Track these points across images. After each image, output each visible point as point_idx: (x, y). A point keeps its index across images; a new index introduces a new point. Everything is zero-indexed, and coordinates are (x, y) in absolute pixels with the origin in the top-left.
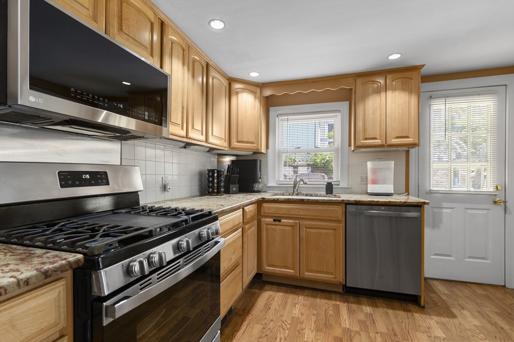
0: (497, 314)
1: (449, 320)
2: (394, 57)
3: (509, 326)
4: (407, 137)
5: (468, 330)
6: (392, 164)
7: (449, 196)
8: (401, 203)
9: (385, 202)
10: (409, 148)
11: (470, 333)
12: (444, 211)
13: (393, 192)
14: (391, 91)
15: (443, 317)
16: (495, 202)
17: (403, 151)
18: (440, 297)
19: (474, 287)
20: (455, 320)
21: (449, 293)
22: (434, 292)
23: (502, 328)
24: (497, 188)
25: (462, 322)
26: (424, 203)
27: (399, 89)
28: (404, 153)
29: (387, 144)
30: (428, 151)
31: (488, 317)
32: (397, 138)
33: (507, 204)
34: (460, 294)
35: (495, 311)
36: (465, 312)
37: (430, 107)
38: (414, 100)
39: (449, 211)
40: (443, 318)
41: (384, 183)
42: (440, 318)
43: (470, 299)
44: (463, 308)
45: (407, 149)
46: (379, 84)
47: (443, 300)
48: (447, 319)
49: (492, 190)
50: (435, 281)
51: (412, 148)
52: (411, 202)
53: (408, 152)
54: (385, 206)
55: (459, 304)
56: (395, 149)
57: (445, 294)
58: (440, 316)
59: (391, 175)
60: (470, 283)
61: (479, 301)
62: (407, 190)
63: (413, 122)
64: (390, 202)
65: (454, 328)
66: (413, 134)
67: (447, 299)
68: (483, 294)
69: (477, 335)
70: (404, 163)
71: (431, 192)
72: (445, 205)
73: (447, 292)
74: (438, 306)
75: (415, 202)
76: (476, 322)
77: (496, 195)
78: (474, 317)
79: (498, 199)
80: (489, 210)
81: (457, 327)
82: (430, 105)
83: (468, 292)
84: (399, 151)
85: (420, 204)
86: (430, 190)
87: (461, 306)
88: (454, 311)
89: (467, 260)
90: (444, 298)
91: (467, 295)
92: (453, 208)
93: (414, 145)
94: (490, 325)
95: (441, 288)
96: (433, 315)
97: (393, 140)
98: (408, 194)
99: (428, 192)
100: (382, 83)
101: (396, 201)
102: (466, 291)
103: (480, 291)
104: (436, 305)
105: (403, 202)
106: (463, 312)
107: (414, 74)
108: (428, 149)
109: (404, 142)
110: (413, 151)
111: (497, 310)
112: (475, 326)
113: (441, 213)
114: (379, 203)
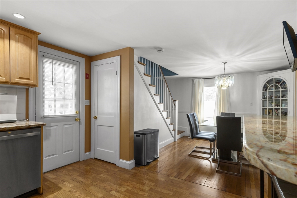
0: (79, 176)
1: (58, 193)
2: (19, 16)
3: (84, 179)
4: (29, 79)
5: (68, 192)
6: (16, 97)
7: (55, 119)
8: (26, 127)
9: (12, 127)
10: (29, 87)
11: (69, 193)
12: (52, 128)
13: (16, 119)
14: (14, 41)
15: (55, 192)
16: (76, 120)
17: (24, 88)
18: (51, 182)
19: (67, 167)
20: (62, 191)
21: (56, 177)
22: (48, 180)
23: (82, 181)
24: (77, 113)
25: (65, 189)
26: (43, 125)
27: (21, 42)
28: (25, 90)
29: (11, 82)
30: (42, 90)
31: (75, 180)
32: (20, 78)
33: (81, 120)
34: (61, 174)
35: (78, 175)
36: (66, 183)
37: (43, 62)
38: (33, 54)
39: (55, 127)
40: (55, 194)
41: (8, 113)
42: (53, 195)
43: (66, 175)
44: (64, 182)
45: (27, 87)
46: (3, 31)
47: (53, 183)
48: (57, 192)
49: (75, 114)
50: (47, 173)
51: (32, 87)
52: (34, 125)
53: (27, 90)
54: (11, 131)
55: (62, 180)
56: (17, 86)
57: (53, 179)
58: (53, 193)
59: (14, 106)
60: (65, 166)
61: (70, 174)
62: (27, 117)
63: (32, 69)
64: (17, 127)
65: (61, 195)
66: (33, 77)
67: (55, 181)
68: (72, 169)
69: (73, 192)
70: (25, 97)
71: (44, 117)
72: (52, 124)
73: (54, 177)
74: (51, 188)
75: (36, 125)
76: (71, 185)
77: (76, 116)
78: (70, 183)
79: (77, 118)
80: (73, 124)
81: (63, 194)
82: (43, 61)
83: (65, 172)
84: (21, 88)
85: (40, 126)
86: (44, 116)
87: (63, 181)
88: (60, 185)
89: (64, 154)
90: (53, 181)
91: (65, 173)
92: (57, 126)
93: (33, 86)
94: (77, 183)
95: (51, 176)
96: (49, 195)
97: (16, 80)
98: (28, 120)
99: (42, 117)
100: (5, 31)
101: (22, 125)
102: (64, 171)
103: (70, 168)
104: (49, 188)
105: (28, 126)
106: (64, 183)
107: (33, 36)
108: (42, 89)
109: (26, 83)
110: (31, 90)
111: (79, 174)
112: (71, 188)
113: (50, 129)
114: (6, 129)
